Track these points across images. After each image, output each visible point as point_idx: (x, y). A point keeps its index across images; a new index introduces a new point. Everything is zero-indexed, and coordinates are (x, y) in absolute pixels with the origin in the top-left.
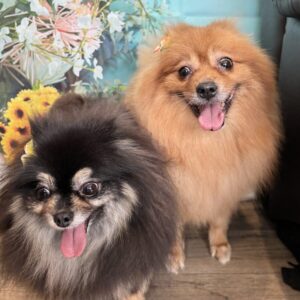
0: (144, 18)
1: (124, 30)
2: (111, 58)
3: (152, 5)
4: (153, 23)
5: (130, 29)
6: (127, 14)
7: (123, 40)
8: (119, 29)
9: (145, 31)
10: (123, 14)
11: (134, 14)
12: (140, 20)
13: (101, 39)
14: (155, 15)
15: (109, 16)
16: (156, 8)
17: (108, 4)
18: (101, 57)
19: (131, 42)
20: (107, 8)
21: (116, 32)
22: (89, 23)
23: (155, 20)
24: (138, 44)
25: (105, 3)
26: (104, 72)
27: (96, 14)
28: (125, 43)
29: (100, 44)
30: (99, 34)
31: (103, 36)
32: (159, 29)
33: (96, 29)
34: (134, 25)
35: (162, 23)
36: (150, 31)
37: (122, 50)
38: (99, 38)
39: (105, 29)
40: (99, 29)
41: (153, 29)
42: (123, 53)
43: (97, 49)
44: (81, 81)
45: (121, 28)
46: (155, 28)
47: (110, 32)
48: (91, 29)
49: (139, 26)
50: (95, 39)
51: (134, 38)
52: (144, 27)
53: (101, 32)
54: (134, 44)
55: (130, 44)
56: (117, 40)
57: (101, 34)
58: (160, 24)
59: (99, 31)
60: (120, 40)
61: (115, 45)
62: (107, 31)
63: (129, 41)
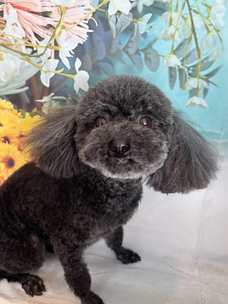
1: (134, 10)
4: (191, 1)
5: (147, 9)
7: (130, 29)
8: (126, 9)
13: (90, 24)
21: (119, 12)
26: (90, 82)
28: (132, 35)
29: (88, 33)
30: (87, 16)
31: (94, 20)
32: (202, 16)
33: (83, 6)
34: (155, 2)
35: (210, 4)
36: (183, 17)
37: (127, 46)
38: (87, 22)
39: (100, 8)
40: (90, 7)
41: (190, 13)
42: (127, 53)
43: (82, 43)
44: (52, 94)
45: (130, 6)
46: (195, 11)
47: (108, 13)
48: (74, 7)
49: (165, 4)
50: (79, 25)
51: (151, 27)
52: (174, 8)
53: (92, 12)
54: (150, 39)
55: (142, 39)
56: (120, 30)
57: (91, 15)
58: (206, 5)
59: (89, 10)
60: (124, 28)
61: (114, 36)
62: (104, 11)
63: (142, 32)
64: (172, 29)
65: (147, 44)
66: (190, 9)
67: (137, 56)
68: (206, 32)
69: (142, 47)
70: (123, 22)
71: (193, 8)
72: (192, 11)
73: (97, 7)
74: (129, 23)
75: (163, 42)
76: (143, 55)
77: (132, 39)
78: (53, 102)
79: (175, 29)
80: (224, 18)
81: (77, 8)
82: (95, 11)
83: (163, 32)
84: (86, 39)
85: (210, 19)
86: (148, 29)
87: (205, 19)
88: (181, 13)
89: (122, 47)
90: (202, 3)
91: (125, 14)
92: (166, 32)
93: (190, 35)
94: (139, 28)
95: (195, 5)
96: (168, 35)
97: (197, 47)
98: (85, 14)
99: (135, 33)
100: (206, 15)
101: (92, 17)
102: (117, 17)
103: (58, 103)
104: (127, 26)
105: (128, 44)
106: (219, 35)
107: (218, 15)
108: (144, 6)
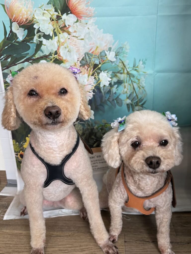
0: (125, 75)
1: (110, 84)
2: (101, 105)
3: (132, 66)
4: (132, 78)
5: (115, 83)
6: (113, 73)
7: (109, 91)
8: (107, 84)
9: (126, 84)
10: (111, 72)
11: (118, 72)
12: (122, 77)
13: (94, 91)
14: (134, 72)
15: (100, 74)
16: (135, 67)
17: (100, 66)
18: (93, 104)
19: (115, 93)
20: (99, 69)
21: (105, 86)
22: (86, 80)
23: (134, 76)
24: (120, 94)
25: (98, 65)
26: (94, 115)
27: (91, 73)
28: (110, 94)
29: (93, 95)
30: (92, 88)
31: (95, 89)
32: (137, 83)
33: (91, 84)
34: (118, 80)
35: (139, 79)
36: (130, 85)
37: (109, 98)
38: (92, 90)
39: (97, 84)
40: (93, 84)
41: (132, 83)
42: (109, 101)
43: (91, 99)
44: (79, 121)
45: (108, 83)
46: (134, 82)
47: (100, 86)
48: (87, 85)
49: (122, 81)
50: (89, 92)
51: (117, 90)
52: (126, 82)
53: (94, 86)
54: (117, 94)
55: (114, 95)
56: (105, 92)
57: (94, 88)
58: (138, 79)
59: (93, 86)
60: (107, 91)
61: (103, 95)
62: (98, 85)
63: (114, 92)
64: (126, 90)
65: (116, 96)
66: (132, 81)
67: (113, 102)
68: (139, 89)
69: (115, 98)
70: (106, 89)
71: (133, 81)
72: (133, 82)
73: (96, 84)
74: (109, 89)
75: (123, 95)
76: (115, 101)
77: (111, 95)
78: (79, 125)
79: (127, 89)
80: (145, 83)
81: (89, 85)
82: (95, 86)
83: (122, 91)
84: (92, 97)
85: (140, 84)
86: (117, 91)
87: (138, 84)
88: (128, 83)
89: (106, 99)
90: (136, 79)
91: (107, 86)
92: (124, 91)
93: (133, 91)
94: (113, 91)
95: (133, 80)
96: (124, 92)
97: (136, 95)
98: (92, 87)
99: (112, 93)
100: (138, 82)
101: (95, 88)
102: (104, 87)
103: (81, 125)
104: (108, 91)
105: (109, 97)
106: (144, 89)
107: (142, 82)
108: (114, 82)
